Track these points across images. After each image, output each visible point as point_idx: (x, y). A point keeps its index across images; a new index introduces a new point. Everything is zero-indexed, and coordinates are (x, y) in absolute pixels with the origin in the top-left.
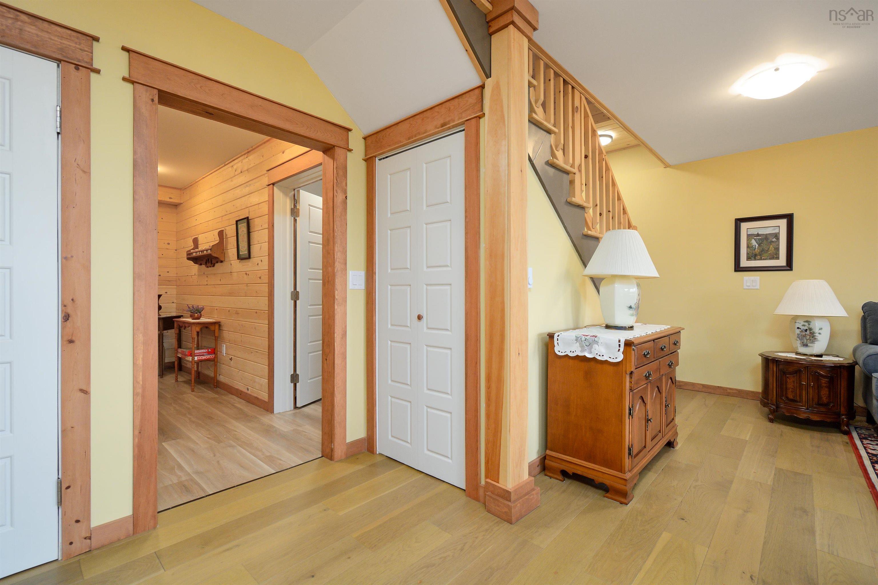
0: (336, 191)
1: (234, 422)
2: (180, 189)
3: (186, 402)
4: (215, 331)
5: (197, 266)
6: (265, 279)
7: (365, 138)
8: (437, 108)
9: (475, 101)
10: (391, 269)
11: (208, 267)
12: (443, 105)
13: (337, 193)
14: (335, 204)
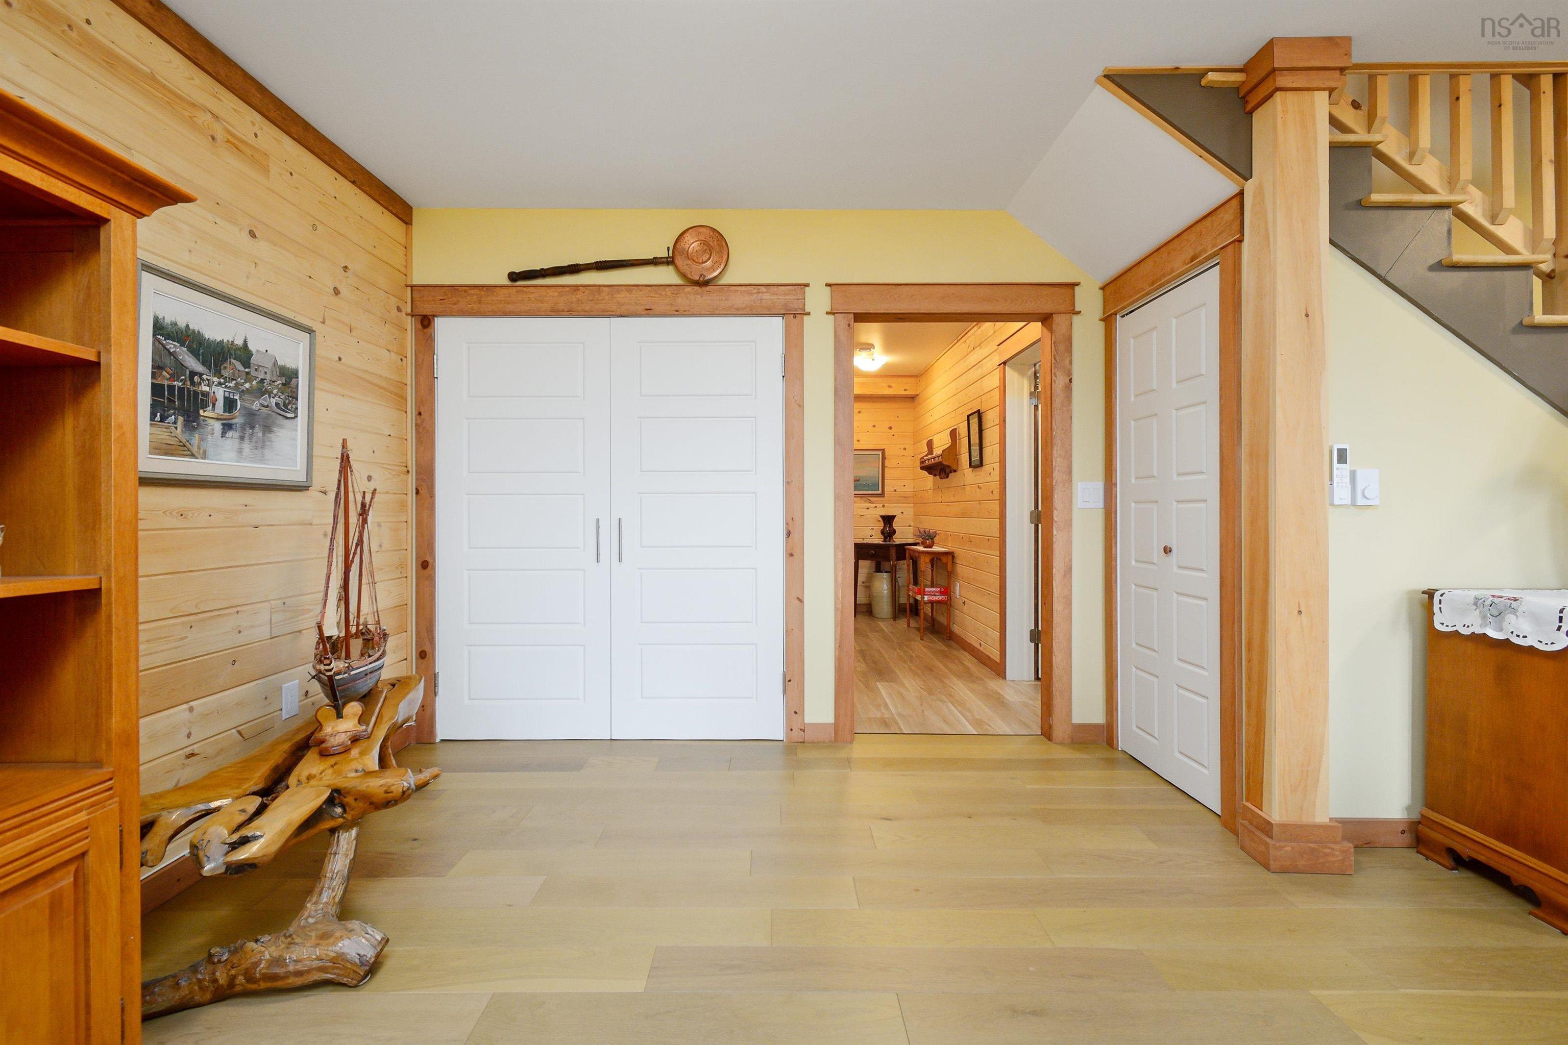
0: (1054, 374)
1: (955, 679)
2: (916, 376)
3: (912, 650)
4: (947, 563)
5: (932, 476)
6: (996, 495)
7: (1103, 288)
8: (1185, 233)
9: (1232, 218)
10: (1136, 478)
11: (941, 478)
12: (1193, 228)
13: (1056, 377)
14: (1053, 392)
